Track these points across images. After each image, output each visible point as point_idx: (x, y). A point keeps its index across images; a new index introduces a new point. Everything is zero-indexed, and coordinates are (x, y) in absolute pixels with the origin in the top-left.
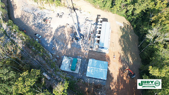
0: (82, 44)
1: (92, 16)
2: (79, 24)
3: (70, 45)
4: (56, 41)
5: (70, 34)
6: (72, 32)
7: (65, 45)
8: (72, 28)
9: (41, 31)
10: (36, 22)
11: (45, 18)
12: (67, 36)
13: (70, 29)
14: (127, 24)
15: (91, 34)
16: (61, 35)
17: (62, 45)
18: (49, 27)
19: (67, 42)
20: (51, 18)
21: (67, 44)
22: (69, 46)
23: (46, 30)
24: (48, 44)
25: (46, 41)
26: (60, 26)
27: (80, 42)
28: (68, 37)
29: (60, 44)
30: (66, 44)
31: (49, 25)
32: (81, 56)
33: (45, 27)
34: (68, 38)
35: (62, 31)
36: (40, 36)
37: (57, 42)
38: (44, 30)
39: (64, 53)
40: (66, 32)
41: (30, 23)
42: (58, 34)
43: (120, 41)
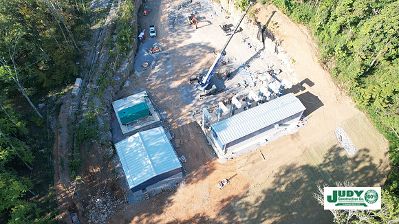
2: (247, 67)
3: (180, 84)
4: (168, 59)
11: (202, 15)
12: (197, 67)
17: (167, 73)
19: (182, 75)
20: (210, 23)
21: (176, 79)
28: (196, 71)
29: (166, 68)
30: (175, 76)
31: (190, 30)
32: (169, 115)
33: (182, 28)
34: (193, 73)
35: (199, 55)
36: (154, 34)
37: (165, 62)
38: (176, 30)
39: (152, 86)
42: (185, 52)
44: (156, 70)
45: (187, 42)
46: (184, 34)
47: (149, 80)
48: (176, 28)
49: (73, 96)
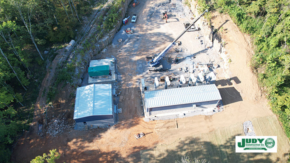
2: (193, 58)
7: (135, 53)
9: (145, 19)
17: (133, 49)
19: (143, 53)
21: (138, 55)
22: (136, 58)
23: (152, 23)
26: (171, 35)
29: (134, 46)
31: (161, 22)
33: (157, 20)
34: (151, 53)
36: (134, 21)
39: (119, 56)
42: (151, 38)
44: (127, 45)
45: (156, 31)
46: (155, 25)
47: (120, 52)
48: (152, 19)
49: (66, 51)
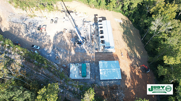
0: (86, 48)
1: (89, 17)
2: (78, 27)
3: (74, 50)
4: (57, 49)
5: (71, 39)
6: (72, 37)
7: (69, 52)
8: (71, 32)
9: (38, 42)
10: (29, 32)
11: (38, 26)
12: (68, 42)
13: (69, 34)
14: (125, 19)
15: (93, 36)
16: (61, 41)
17: (65, 53)
18: (46, 35)
19: (69, 48)
20: (45, 25)
21: (70, 51)
22: (73, 52)
23: (43, 39)
24: (49, 54)
25: (47, 51)
26: (57, 32)
27: (84, 46)
28: (70, 42)
29: (62, 52)
30: (68, 50)
31: (45, 34)
32: (88, 60)
33: (41, 36)
34: (70, 44)
35: (62, 38)
36: (39, 47)
37: (59, 51)
38: (41, 39)
39: (69, 61)
40: (66, 38)
41: (23, 35)
42: (57, 42)
43: (123, 37)
44: (60, 55)
45: (52, 38)
